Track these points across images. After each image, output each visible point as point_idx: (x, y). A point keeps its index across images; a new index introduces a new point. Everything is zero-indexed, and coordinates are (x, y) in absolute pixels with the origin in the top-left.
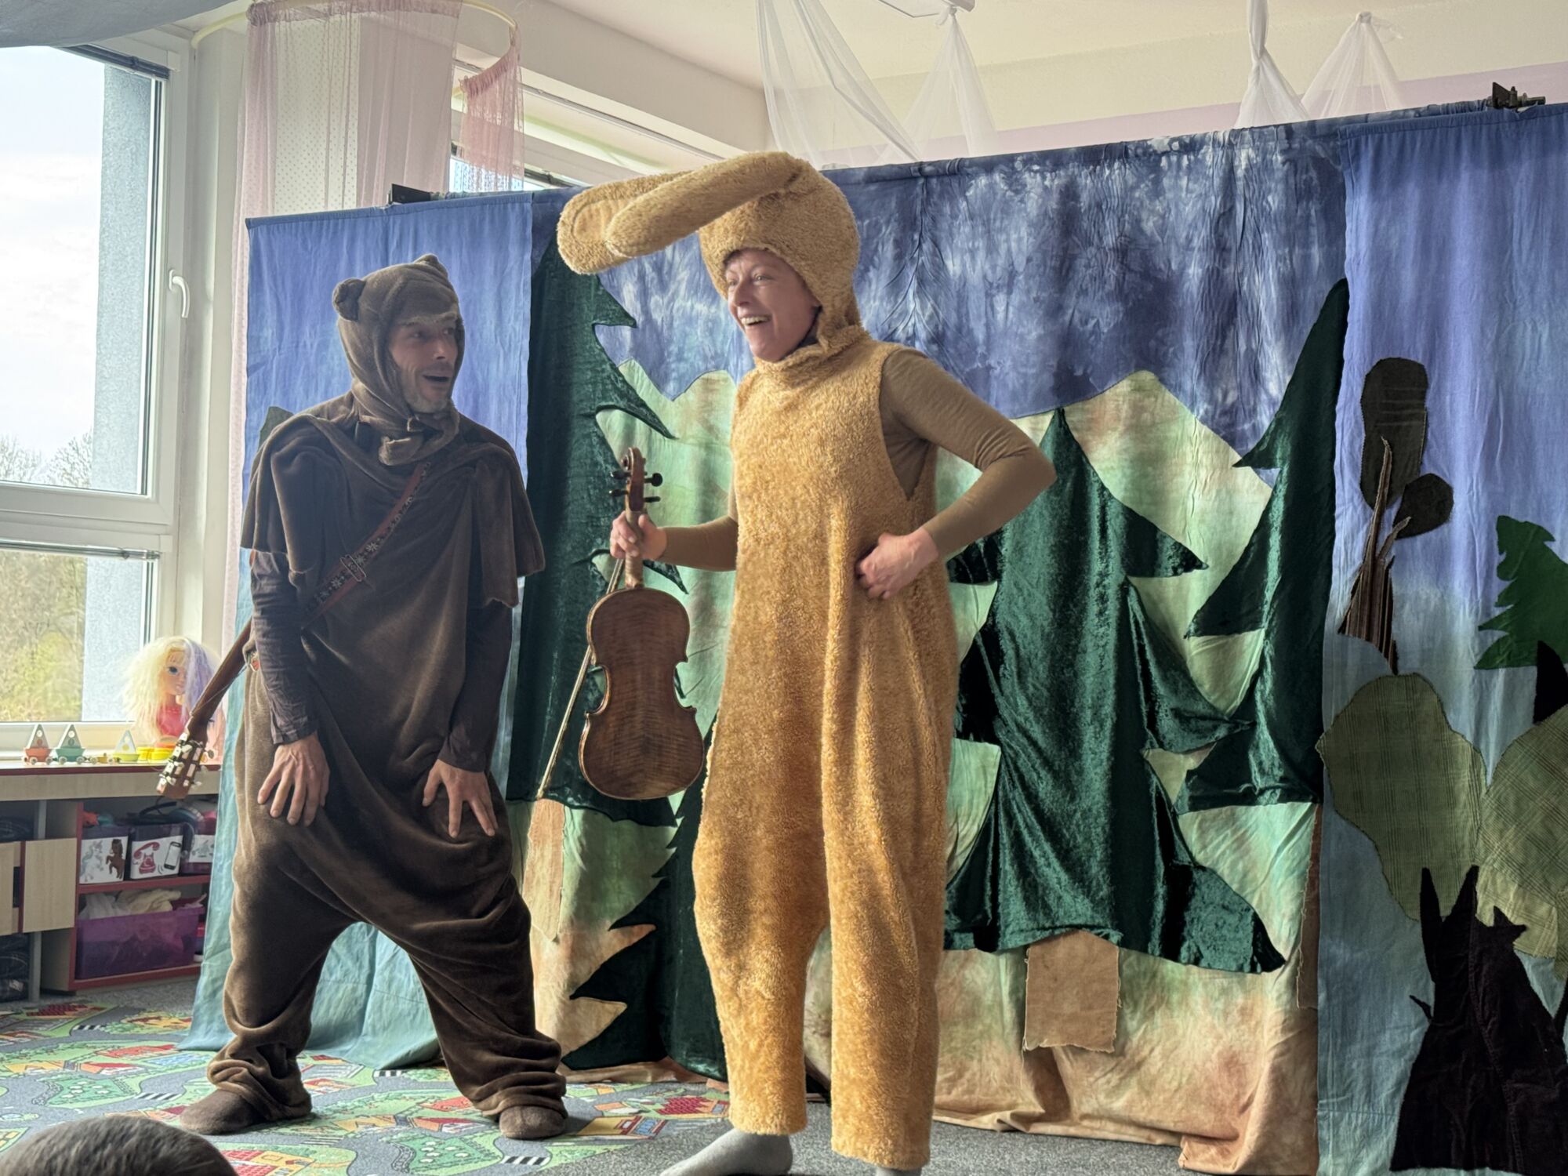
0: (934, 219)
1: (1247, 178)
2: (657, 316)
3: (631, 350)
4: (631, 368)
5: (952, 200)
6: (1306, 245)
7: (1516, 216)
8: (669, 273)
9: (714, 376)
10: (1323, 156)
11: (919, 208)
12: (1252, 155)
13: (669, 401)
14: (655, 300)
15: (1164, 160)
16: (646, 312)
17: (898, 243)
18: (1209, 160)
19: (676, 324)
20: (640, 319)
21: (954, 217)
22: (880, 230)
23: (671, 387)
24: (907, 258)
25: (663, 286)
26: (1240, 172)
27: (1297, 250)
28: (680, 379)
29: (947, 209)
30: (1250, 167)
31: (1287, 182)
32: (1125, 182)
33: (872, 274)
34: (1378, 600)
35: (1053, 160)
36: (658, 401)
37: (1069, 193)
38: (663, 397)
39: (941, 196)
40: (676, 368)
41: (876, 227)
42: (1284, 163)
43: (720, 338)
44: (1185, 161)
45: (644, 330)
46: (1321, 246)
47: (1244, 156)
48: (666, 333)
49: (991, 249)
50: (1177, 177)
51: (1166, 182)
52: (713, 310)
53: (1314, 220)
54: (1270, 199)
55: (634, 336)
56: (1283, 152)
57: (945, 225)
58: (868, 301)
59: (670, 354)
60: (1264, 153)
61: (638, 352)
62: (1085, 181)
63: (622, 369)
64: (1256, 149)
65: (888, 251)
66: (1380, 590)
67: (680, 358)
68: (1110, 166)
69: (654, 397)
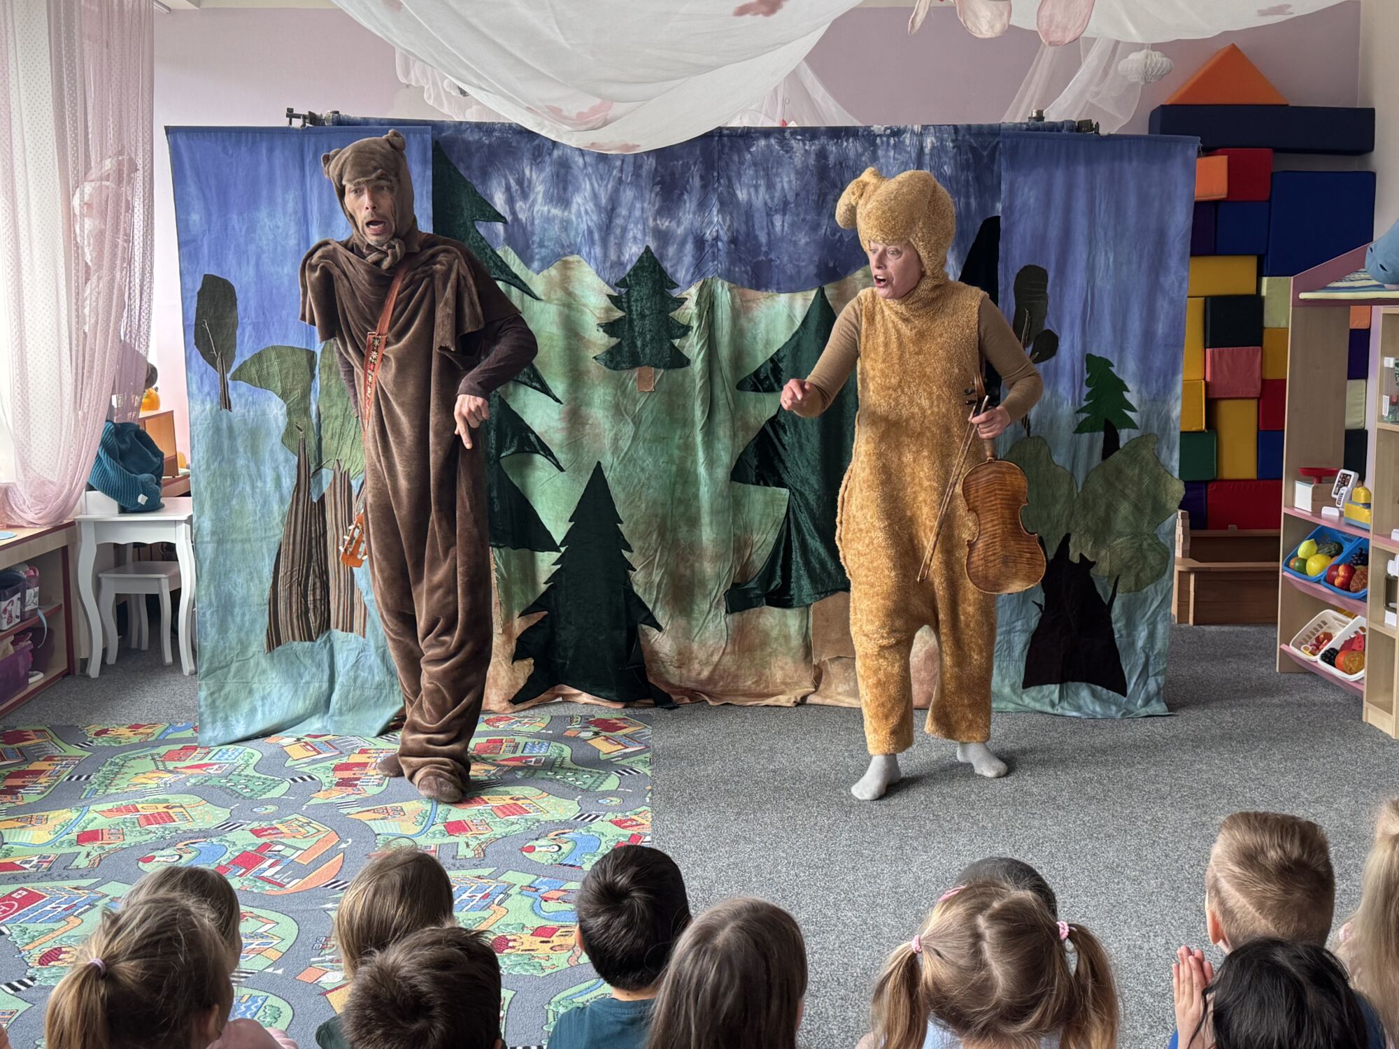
0: (727, 164)
1: (931, 154)
2: (522, 216)
3: (505, 239)
4: (505, 252)
5: (739, 152)
6: (968, 197)
8: (529, 186)
9: (570, 258)
10: (975, 145)
11: (716, 156)
12: (935, 141)
13: (535, 275)
14: (519, 205)
15: (878, 139)
16: (514, 213)
17: (702, 178)
18: (907, 142)
19: (536, 222)
20: (509, 218)
21: (742, 163)
22: (690, 169)
23: (536, 265)
24: (710, 188)
25: (525, 196)
26: (927, 150)
27: (962, 200)
28: (542, 260)
29: (736, 158)
30: (933, 148)
31: (956, 160)
32: (857, 151)
33: (686, 197)
35: (810, 133)
36: (527, 274)
37: (822, 155)
38: (530, 272)
39: (731, 148)
40: (539, 252)
41: (686, 166)
42: (954, 148)
43: (572, 234)
44: (892, 141)
45: (513, 225)
46: (976, 198)
47: (929, 142)
48: (529, 228)
49: (770, 186)
50: (887, 150)
51: (880, 153)
52: (566, 214)
53: (971, 183)
54: (945, 168)
55: (506, 230)
56: (953, 141)
57: (735, 168)
58: (684, 214)
59: (533, 242)
60: (941, 140)
61: (510, 241)
62: (832, 148)
63: (499, 252)
64: (936, 137)
65: (697, 182)
67: (541, 245)
68: (847, 141)
69: (524, 272)
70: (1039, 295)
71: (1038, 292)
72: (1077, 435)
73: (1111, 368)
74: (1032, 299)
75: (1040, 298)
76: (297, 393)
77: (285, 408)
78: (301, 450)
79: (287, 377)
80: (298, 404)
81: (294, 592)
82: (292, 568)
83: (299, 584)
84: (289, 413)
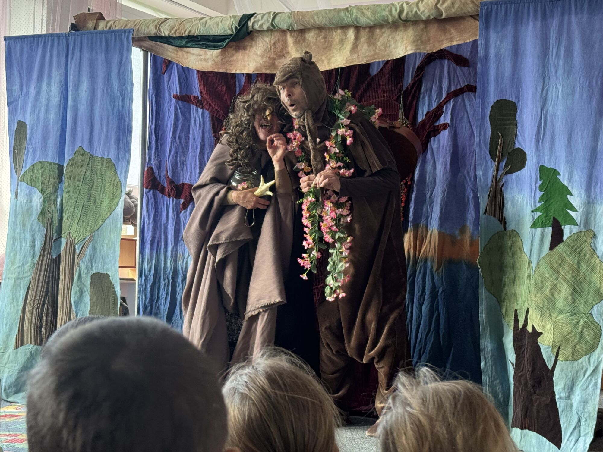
7: (551, 41)
34: (498, 200)
70: (509, 122)
71: (509, 120)
72: (533, 229)
73: (558, 176)
74: (504, 125)
75: (510, 124)
76: (50, 190)
77: (42, 198)
78: (48, 226)
79: (45, 180)
80: (50, 197)
81: (34, 313)
82: (35, 298)
83: (38, 308)
84: (44, 201)
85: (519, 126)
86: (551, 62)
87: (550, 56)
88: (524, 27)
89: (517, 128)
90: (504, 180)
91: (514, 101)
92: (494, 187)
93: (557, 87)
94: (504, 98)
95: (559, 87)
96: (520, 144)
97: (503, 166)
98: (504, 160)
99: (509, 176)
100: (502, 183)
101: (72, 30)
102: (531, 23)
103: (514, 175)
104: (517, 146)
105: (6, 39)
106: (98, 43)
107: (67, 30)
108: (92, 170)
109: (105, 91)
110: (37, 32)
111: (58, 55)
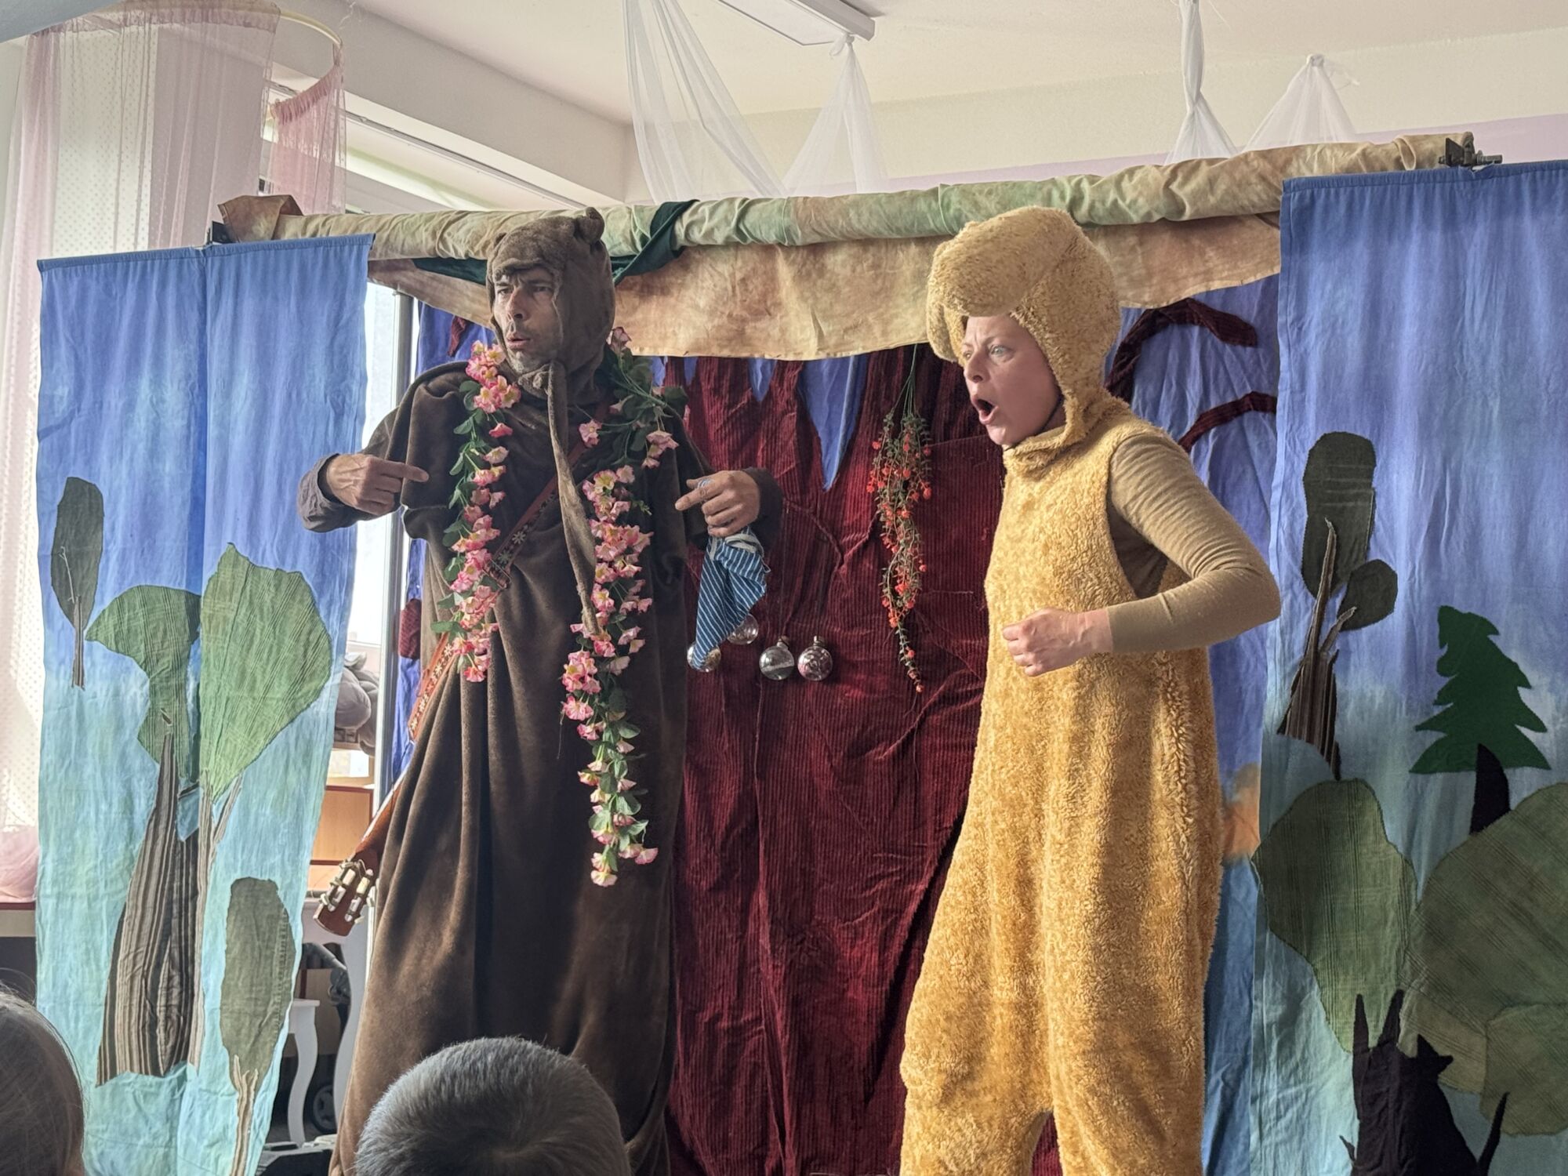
7: (1468, 282)
34: (1320, 698)
66: (1323, 687)
70: (1355, 491)
71: (1354, 486)
72: (1420, 777)
73: (1492, 637)
74: (1342, 499)
75: (1357, 497)
85: (1380, 503)
86: (1469, 335)
87: (1467, 323)
88: (1396, 245)
89: (1374, 506)
90: (1338, 646)
91: (1367, 436)
92: (1310, 662)
93: (1485, 403)
94: (1342, 429)
95: (1491, 403)
96: (1382, 551)
97: (1338, 607)
98: (1339, 591)
99: (1352, 636)
100: (1332, 653)
101: (215, 239)
102: (1416, 237)
103: (1366, 631)
104: (1374, 555)
105: (42, 266)
106: (282, 275)
107: (200, 240)
108: (251, 603)
109: (294, 396)
110: (125, 247)
111: (179, 306)
